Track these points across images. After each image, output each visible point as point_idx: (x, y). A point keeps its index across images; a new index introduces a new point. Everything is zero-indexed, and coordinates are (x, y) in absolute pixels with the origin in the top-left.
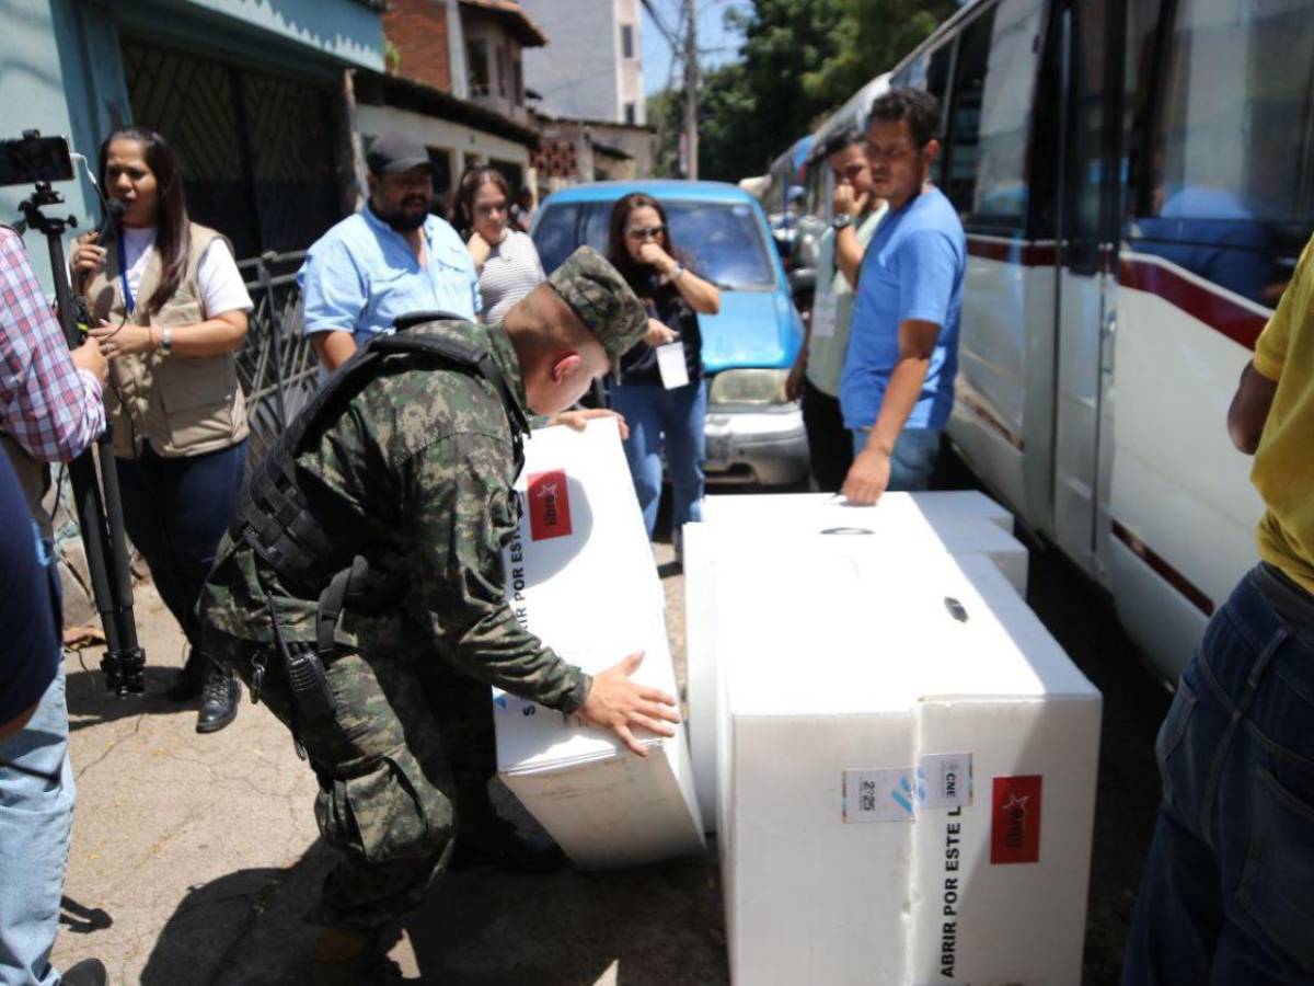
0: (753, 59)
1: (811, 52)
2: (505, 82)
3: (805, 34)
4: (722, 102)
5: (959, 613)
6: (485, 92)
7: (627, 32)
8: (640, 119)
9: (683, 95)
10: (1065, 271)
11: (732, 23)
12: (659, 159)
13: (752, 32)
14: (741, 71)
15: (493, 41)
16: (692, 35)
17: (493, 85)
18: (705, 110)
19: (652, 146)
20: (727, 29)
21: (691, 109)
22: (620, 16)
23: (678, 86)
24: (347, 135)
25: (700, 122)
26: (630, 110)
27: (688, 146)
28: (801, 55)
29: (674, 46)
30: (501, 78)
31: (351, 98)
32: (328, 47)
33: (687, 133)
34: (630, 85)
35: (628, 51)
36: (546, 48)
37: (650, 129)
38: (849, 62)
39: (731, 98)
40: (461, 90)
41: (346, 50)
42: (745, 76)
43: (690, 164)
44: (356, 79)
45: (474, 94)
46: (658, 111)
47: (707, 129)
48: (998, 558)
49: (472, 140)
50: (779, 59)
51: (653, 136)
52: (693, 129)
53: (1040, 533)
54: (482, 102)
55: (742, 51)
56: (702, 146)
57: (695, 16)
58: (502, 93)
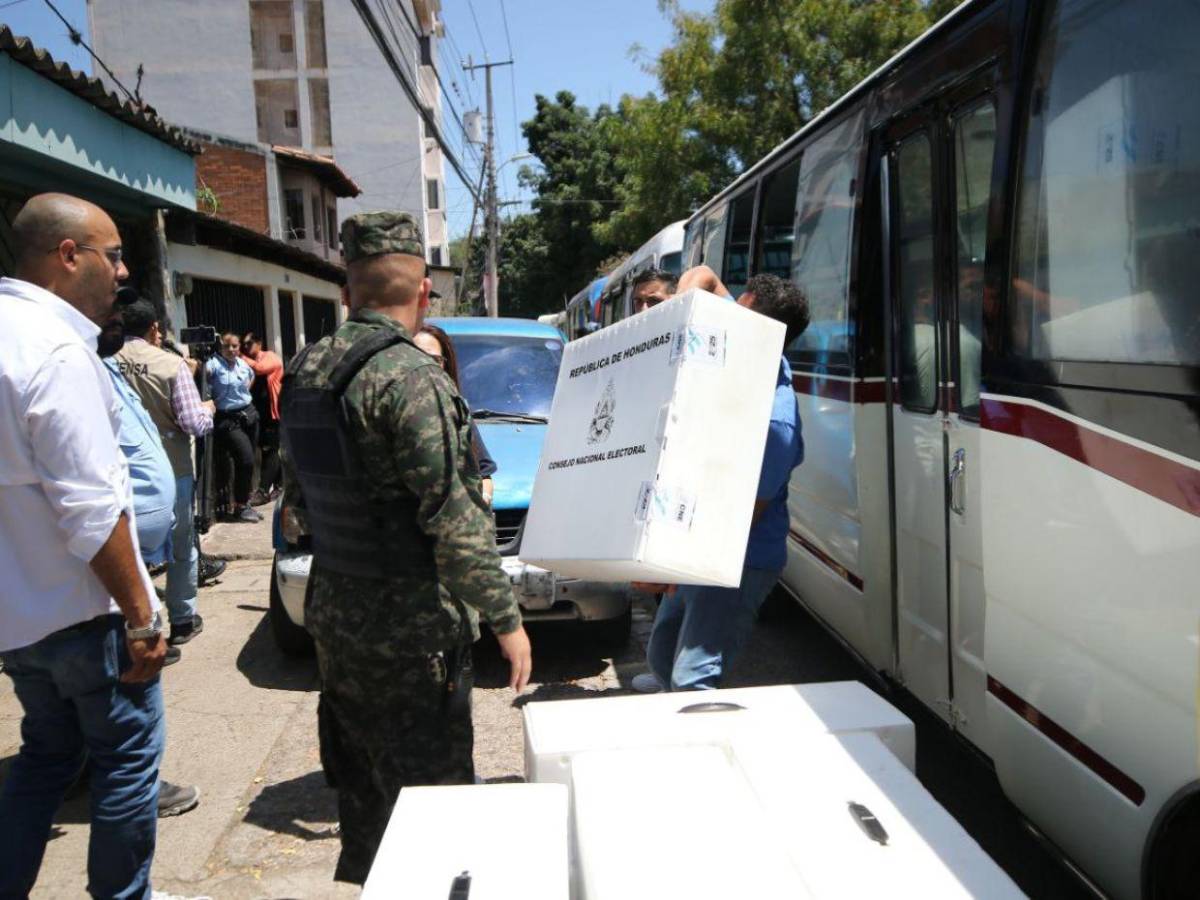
0: (545, 211)
1: (597, 206)
2: (320, 227)
3: (590, 190)
4: (518, 248)
5: (876, 831)
6: (301, 235)
7: (433, 185)
8: (445, 262)
9: (485, 241)
10: (897, 408)
11: (526, 181)
12: (463, 298)
13: (542, 189)
14: (535, 221)
15: (309, 190)
16: (492, 189)
17: (309, 229)
18: (503, 254)
19: (457, 285)
20: (521, 185)
21: (492, 254)
22: (427, 172)
23: (479, 233)
24: (159, 272)
25: (500, 266)
26: (436, 253)
27: (490, 286)
28: (588, 207)
29: (476, 198)
30: (316, 223)
31: (163, 236)
32: (137, 186)
33: (489, 275)
34: (436, 232)
35: (434, 202)
36: (359, 198)
37: (454, 270)
38: (633, 213)
39: (527, 245)
40: (278, 231)
41: (155, 189)
42: (539, 225)
43: (492, 302)
44: (166, 218)
45: (291, 236)
46: (461, 255)
47: (505, 270)
48: (885, 734)
49: (287, 279)
50: (568, 211)
51: (458, 277)
52: (495, 271)
53: (883, 673)
54: (296, 243)
55: (535, 204)
56: (502, 285)
57: (494, 173)
58: (317, 236)
